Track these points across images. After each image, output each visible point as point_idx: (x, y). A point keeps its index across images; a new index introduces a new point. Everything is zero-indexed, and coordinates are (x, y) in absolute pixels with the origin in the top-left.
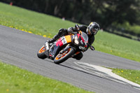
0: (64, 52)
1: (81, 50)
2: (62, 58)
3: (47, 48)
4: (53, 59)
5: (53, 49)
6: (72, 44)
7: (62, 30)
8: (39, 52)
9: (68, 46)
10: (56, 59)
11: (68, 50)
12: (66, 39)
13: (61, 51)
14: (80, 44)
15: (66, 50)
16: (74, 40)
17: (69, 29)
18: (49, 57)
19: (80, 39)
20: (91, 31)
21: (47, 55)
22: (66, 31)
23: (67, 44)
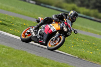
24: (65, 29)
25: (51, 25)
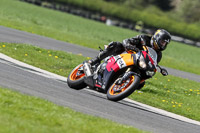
1: (149, 76)
15: (127, 79)
16: (138, 61)
24: (143, 64)
25: (119, 56)
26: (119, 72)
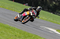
0: (26, 19)
1: (34, 18)
2: (25, 21)
3: (19, 17)
4: (21, 21)
5: (21, 17)
6: (29, 15)
7: (25, 9)
8: (15, 18)
9: (28, 16)
10: (23, 22)
11: (28, 18)
12: (27, 13)
13: (25, 18)
14: (33, 15)
15: (27, 18)
16: (30, 13)
17: (28, 9)
18: (20, 21)
19: (33, 13)
20: (38, 10)
21: (19, 20)
22: (27, 9)
23: (27, 15)
26: (25, 16)
